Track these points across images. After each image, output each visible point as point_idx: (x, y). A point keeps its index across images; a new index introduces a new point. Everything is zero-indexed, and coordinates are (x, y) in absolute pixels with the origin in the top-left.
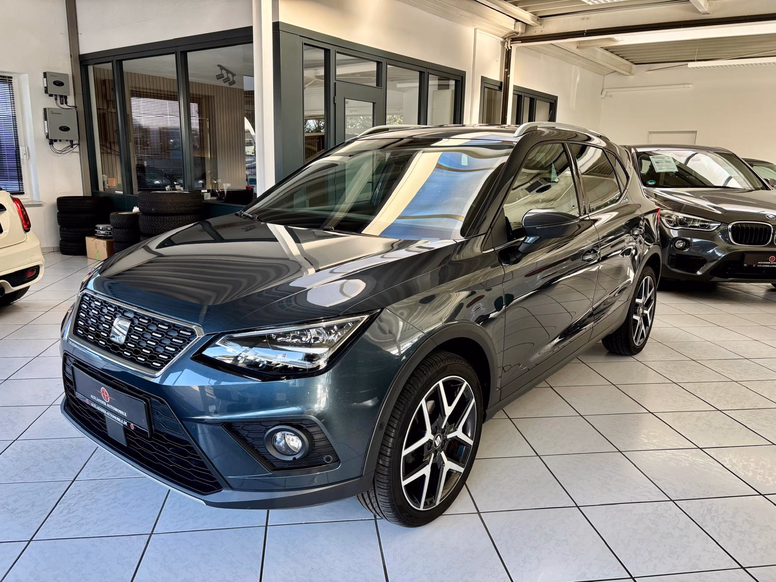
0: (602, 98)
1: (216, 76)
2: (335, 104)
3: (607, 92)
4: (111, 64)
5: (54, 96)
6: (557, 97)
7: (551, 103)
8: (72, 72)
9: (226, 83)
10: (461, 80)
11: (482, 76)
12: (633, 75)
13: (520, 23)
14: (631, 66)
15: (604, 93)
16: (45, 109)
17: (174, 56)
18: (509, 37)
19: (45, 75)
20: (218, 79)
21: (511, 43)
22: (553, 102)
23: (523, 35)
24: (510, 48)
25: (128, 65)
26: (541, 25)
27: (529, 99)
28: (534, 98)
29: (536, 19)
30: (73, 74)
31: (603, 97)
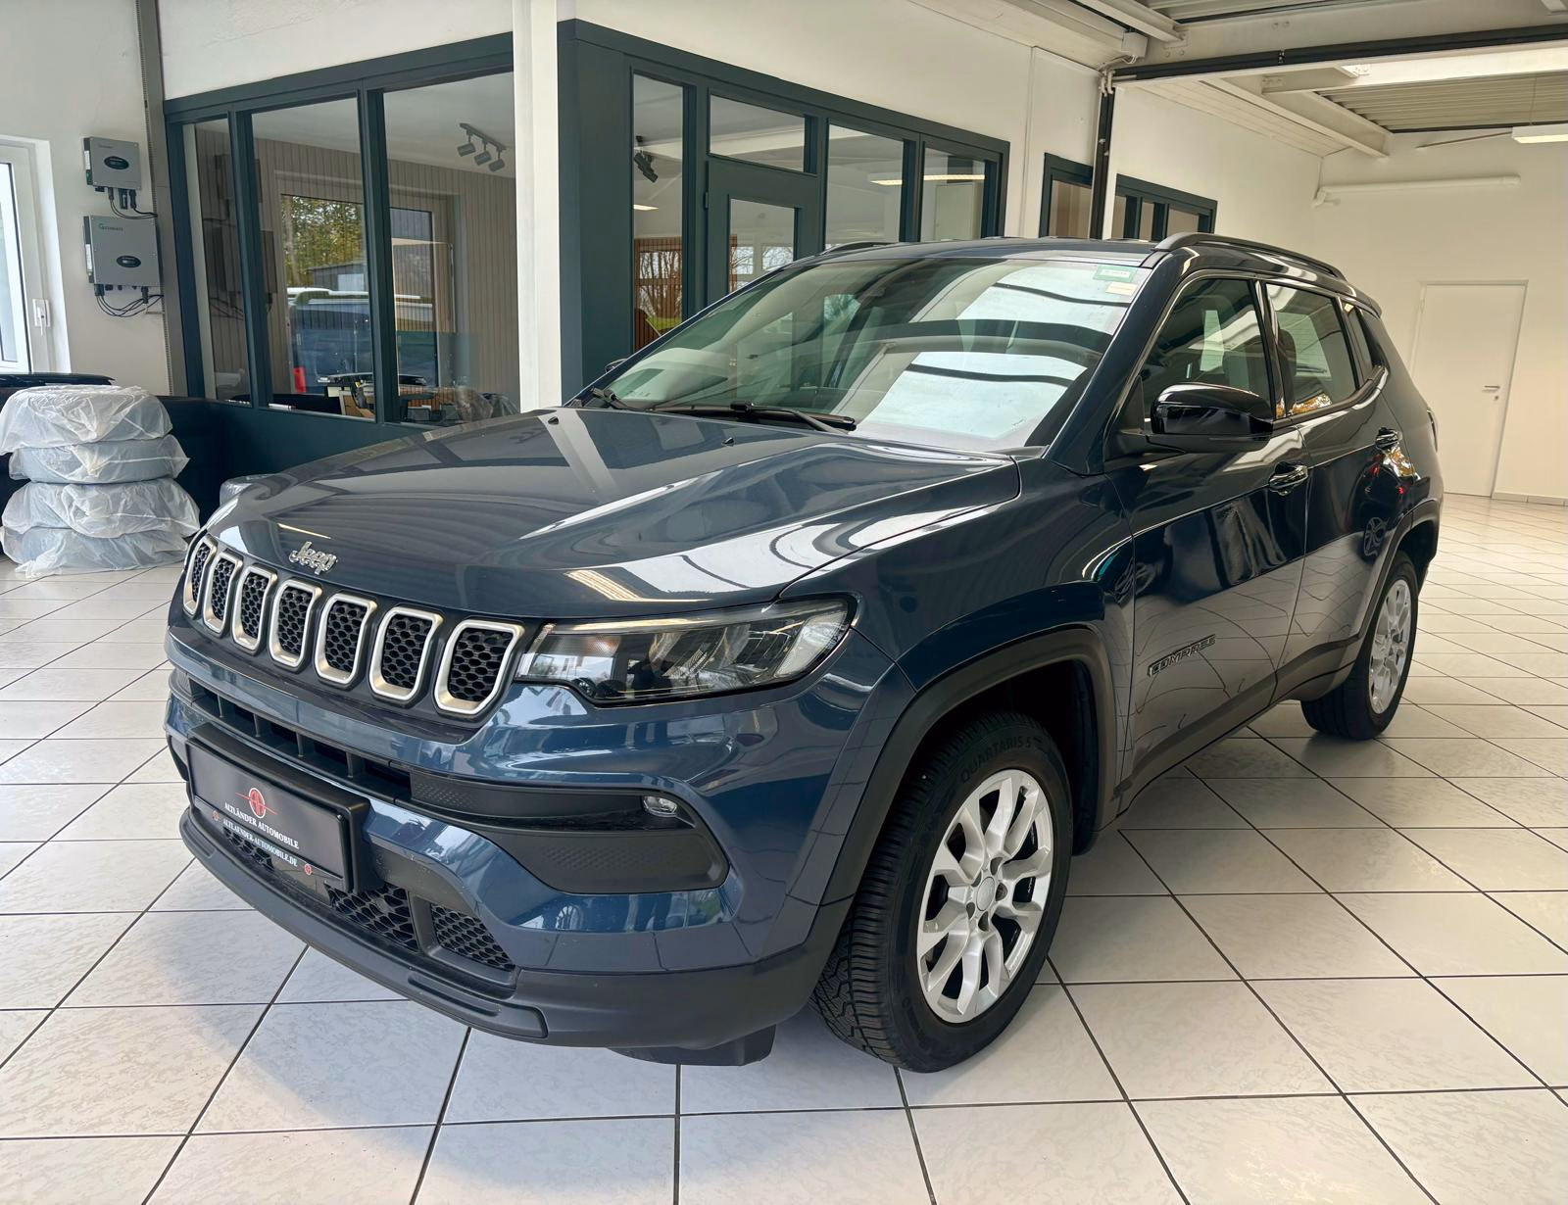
0: (1317, 207)
1: (459, 149)
2: (706, 210)
3: (1328, 194)
4: (227, 119)
5: (106, 190)
6: (1216, 202)
7: (1202, 218)
8: (149, 139)
9: (482, 166)
10: (998, 161)
11: (1046, 154)
12: (1387, 154)
13: (1131, 35)
14: (1384, 136)
15: (1322, 195)
16: (86, 219)
17: (354, 101)
18: (1110, 66)
19: (87, 143)
20: (462, 154)
21: (1113, 81)
22: (1207, 213)
23: (1142, 63)
24: (1111, 92)
25: (264, 123)
26: (1182, 39)
27: (1153, 205)
28: (1163, 206)
29: (1172, 26)
30: (149, 145)
31: (1317, 204)
